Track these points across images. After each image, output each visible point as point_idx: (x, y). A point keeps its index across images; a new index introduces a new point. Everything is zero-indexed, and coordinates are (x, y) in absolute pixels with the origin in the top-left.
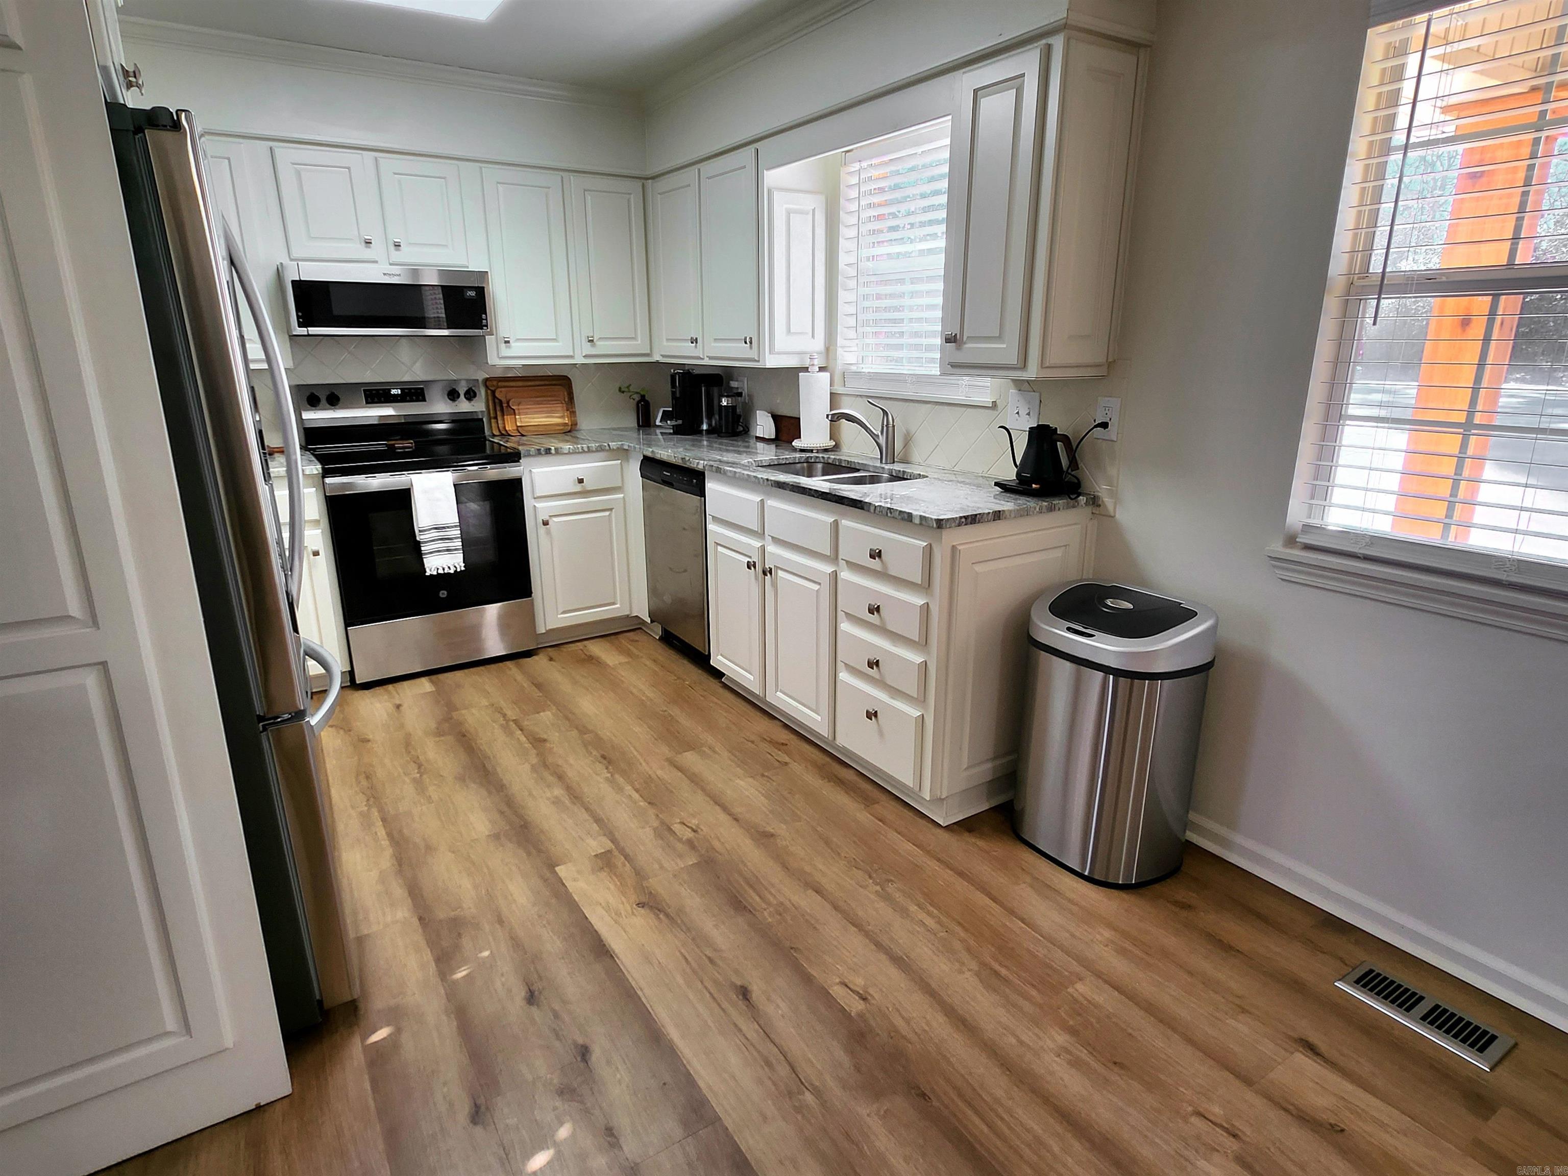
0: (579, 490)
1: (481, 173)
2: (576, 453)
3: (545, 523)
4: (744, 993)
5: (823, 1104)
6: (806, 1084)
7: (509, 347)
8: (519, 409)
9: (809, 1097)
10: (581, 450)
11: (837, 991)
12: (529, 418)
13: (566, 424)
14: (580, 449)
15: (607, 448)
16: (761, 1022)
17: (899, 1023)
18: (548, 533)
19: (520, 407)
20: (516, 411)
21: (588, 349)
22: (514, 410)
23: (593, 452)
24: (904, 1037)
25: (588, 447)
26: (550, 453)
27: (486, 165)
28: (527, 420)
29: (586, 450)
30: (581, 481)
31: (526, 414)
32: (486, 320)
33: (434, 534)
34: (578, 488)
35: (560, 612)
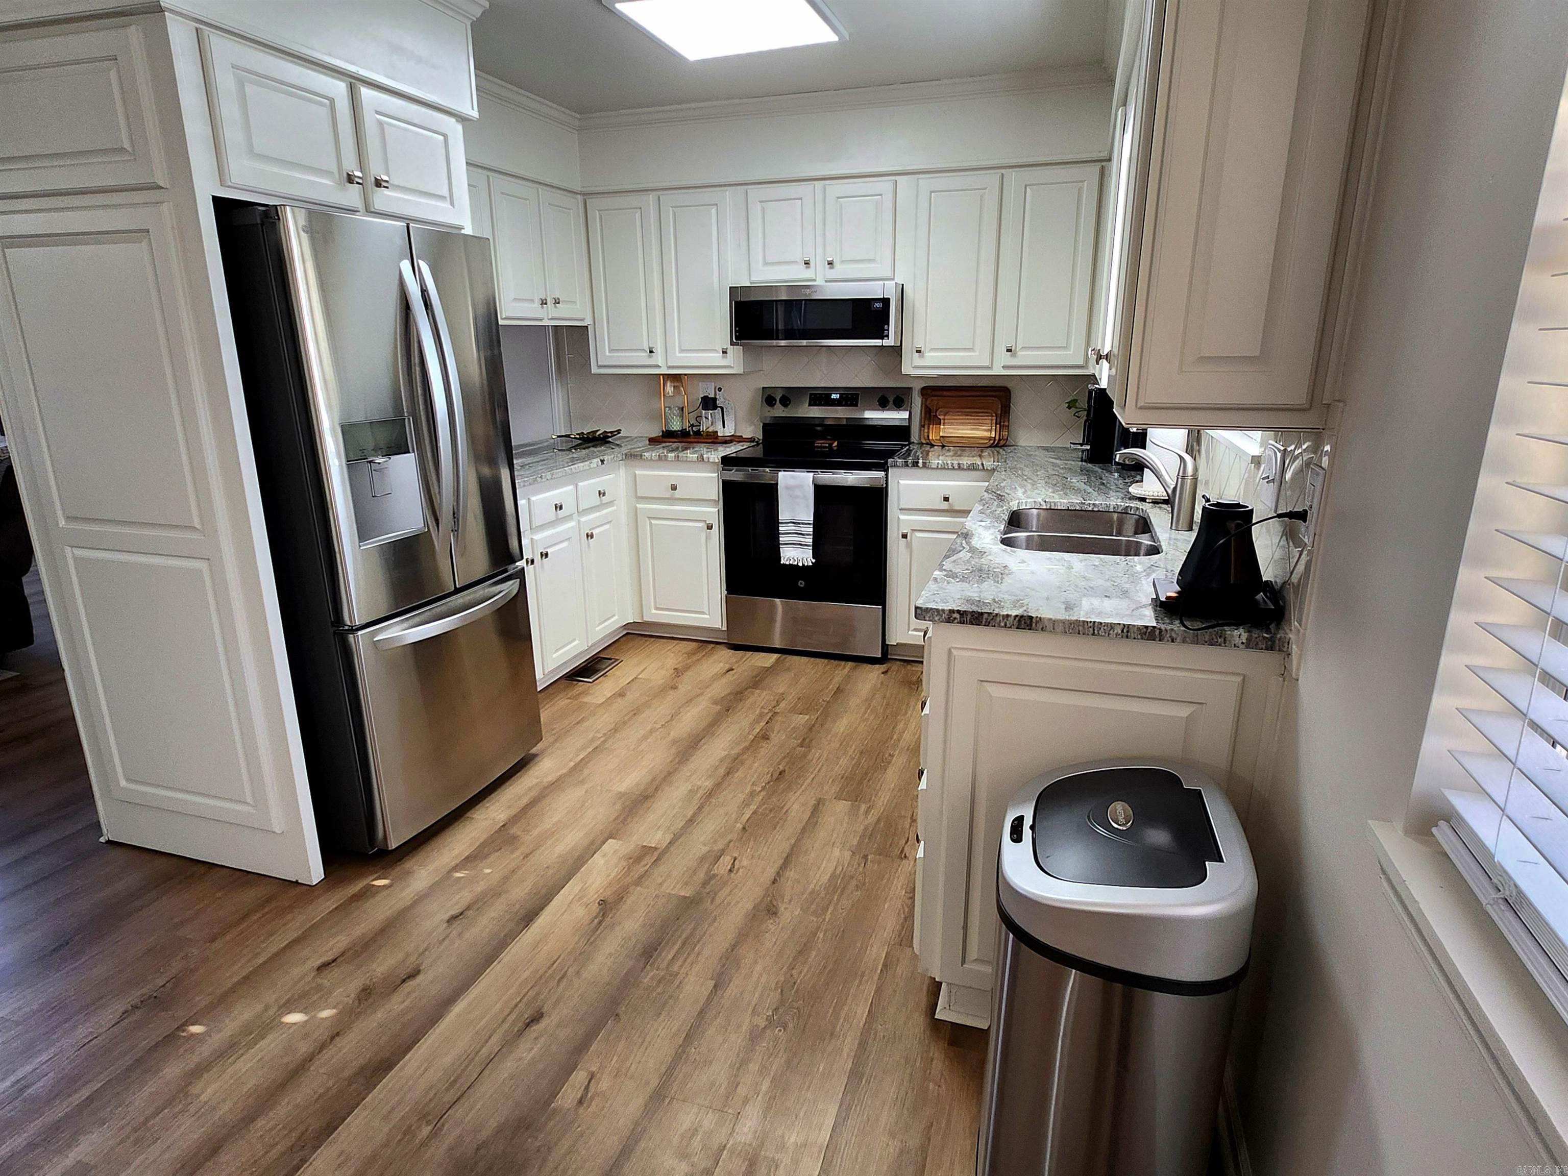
0: (946, 508)
1: (918, 185)
2: (945, 468)
3: (905, 536)
4: (536, 1018)
5: (424, 1144)
6: (442, 1120)
7: (923, 356)
8: (944, 419)
9: (426, 1130)
10: (950, 467)
11: (579, 1077)
12: (954, 429)
13: (990, 438)
14: (950, 465)
15: (981, 467)
16: (504, 1050)
17: (565, 1144)
18: (909, 546)
19: (946, 417)
20: (942, 421)
21: (1007, 359)
22: (940, 419)
23: (963, 469)
24: (545, 1160)
25: (959, 464)
26: (917, 466)
27: (923, 176)
28: (951, 431)
29: (956, 467)
30: (946, 499)
31: (952, 424)
32: (888, 330)
33: (792, 528)
34: (945, 505)
35: (912, 628)
